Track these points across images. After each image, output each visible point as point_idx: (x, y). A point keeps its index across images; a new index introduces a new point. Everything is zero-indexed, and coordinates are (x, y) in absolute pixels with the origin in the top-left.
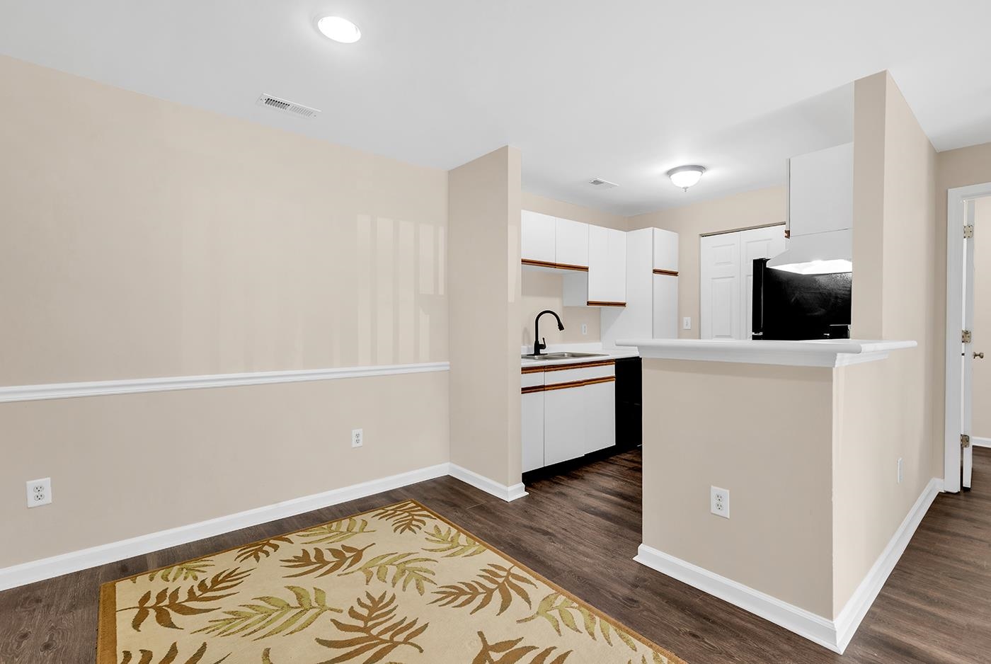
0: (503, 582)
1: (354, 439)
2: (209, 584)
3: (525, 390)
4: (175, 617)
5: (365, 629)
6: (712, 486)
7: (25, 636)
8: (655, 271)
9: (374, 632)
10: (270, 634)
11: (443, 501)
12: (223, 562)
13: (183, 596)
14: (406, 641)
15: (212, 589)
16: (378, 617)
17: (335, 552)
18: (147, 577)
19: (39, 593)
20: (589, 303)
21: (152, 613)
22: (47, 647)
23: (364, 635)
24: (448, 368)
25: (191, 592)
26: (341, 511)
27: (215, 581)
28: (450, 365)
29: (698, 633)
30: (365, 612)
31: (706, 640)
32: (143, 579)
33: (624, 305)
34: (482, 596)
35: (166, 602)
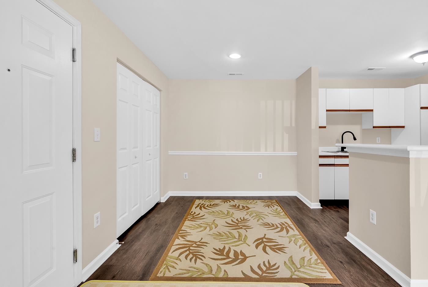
0: (284, 227)
1: (259, 176)
2: (212, 205)
3: (320, 165)
4: (203, 209)
5: (238, 224)
6: (370, 210)
7: (180, 204)
8: (422, 108)
9: (239, 225)
10: (217, 217)
11: (286, 203)
12: (217, 202)
13: (206, 205)
14: (245, 229)
15: (212, 206)
16: (242, 222)
17: (243, 207)
18: (202, 200)
19: (184, 198)
20: (374, 127)
21: (199, 207)
22: (182, 207)
23: (236, 224)
24: (296, 155)
25: (208, 205)
26: (253, 198)
27: (213, 205)
28: (297, 154)
29: (344, 262)
30: (240, 220)
31: (345, 265)
32: (201, 200)
33: (403, 127)
34: (274, 228)
35: (203, 206)
